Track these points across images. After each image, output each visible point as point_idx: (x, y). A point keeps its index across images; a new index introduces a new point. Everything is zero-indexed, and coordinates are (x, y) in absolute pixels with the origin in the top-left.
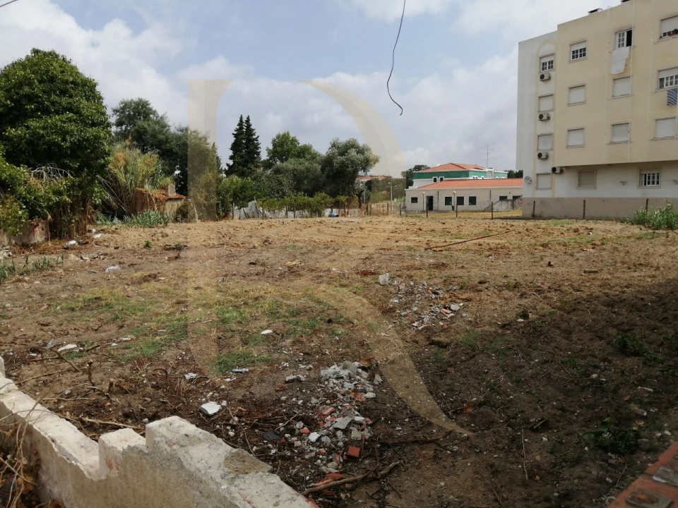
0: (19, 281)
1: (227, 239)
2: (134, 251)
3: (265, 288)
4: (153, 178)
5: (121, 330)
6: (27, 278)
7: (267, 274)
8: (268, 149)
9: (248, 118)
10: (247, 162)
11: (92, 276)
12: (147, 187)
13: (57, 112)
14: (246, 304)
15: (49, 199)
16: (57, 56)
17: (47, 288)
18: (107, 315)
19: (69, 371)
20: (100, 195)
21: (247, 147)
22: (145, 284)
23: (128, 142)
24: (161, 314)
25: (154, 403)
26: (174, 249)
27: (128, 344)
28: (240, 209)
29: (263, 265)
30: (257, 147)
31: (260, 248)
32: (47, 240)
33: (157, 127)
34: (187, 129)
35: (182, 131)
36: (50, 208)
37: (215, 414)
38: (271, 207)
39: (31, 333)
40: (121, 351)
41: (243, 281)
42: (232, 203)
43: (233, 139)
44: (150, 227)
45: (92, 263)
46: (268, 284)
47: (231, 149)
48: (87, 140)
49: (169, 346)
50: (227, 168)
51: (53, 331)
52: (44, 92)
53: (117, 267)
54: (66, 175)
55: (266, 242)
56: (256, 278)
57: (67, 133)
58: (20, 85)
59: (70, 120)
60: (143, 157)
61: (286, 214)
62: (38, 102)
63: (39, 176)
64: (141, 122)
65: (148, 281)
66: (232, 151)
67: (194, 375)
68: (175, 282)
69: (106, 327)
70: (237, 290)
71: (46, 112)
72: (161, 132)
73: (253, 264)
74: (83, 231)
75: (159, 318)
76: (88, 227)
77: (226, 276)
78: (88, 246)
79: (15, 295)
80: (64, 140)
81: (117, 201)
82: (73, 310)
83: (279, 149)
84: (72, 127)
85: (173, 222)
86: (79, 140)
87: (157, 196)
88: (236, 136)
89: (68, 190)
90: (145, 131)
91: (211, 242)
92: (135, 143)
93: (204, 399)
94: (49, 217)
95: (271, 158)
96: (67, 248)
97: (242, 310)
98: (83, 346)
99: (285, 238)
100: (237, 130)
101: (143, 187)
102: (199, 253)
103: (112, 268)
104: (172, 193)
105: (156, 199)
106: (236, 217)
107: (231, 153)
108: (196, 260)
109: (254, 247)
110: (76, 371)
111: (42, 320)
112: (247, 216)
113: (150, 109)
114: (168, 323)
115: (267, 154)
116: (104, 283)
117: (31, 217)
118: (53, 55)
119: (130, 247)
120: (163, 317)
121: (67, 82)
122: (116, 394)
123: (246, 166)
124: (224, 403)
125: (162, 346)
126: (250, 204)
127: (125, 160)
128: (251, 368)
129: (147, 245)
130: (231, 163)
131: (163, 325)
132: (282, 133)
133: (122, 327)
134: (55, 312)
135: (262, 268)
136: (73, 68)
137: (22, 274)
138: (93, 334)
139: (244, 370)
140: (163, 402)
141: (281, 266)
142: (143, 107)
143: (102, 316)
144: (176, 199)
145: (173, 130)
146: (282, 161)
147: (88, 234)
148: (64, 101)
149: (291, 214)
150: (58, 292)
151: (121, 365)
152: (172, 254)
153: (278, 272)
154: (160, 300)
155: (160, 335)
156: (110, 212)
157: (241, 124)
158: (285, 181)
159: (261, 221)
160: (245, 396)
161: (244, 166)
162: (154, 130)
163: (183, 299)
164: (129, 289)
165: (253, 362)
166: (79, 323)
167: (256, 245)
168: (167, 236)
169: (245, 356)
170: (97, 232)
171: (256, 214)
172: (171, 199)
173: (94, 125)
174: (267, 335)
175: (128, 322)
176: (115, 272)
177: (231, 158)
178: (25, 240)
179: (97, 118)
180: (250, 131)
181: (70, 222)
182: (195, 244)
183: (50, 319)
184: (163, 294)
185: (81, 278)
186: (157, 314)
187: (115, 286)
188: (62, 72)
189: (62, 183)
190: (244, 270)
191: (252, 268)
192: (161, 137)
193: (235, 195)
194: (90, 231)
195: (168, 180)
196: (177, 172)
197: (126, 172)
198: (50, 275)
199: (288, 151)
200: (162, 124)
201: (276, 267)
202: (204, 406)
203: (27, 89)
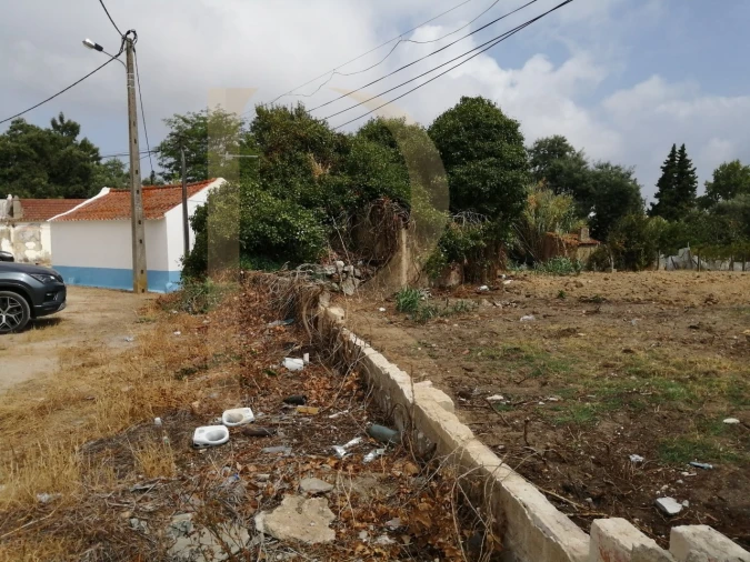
0: (440, 322)
1: (656, 293)
2: (546, 301)
3: (717, 361)
4: (564, 222)
5: (544, 388)
6: (447, 320)
7: (716, 342)
8: (707, 184)
9: (683, 147)
10: (678, 200)
11: (507, 324)
12: (558, 231)
13: (479, 158)
14: (693, 378)
15: (467, 244)
16: (483, 101)
17: (467, 332)
18: (527, 369)
19: (498, 423)
20: (513, 240)
21: (679, 182)
22: (563, 340)
23: (541, 183)
24: (587, 376)
25: (596, 481)
26: (591, 301)
27: (556, 405)
28: (666, 257)
29: (709, 330)
30: (692, 181)
31: (701, 308)
32: (461, 283)
33: (574, 165)
34: (607, 166)
35: (601, 167)
36: (467, 252)
37: (676, 514)
38: (711, 256)
39: (458, 377)
40: (549, 413)
41: (683, 348)
42: (658, 250)
43: (660, 174)
44: (561, 275)
45: (506, 310)
46: (719, 357)
47: (658, 185)
48: (506, 184)
49: (603, 416)
50: (651, 208)
51: (477, 378)
52: (469, 138)
53: (531, 317)
54: (483, 220)
55: (709, 301)
56: (702, 346)
57: (488, 177)
58: (449, 133)
59: (491, 164)
60: (556, 198)
61: (731, 265)
62: (463, 149)
63: (459, 221)
64: (556, 161)
65: (568, 336)
66: (658, 188)
67: (641, 459)
68: (598, 340)
69: (528, 382)
70: (680, 359)
71: (470, 158)
72: (578, 170)
73: (694, 327)
74: (494, 277)
75: (586, 381)
76: (499, 273)
77: (661, 339)
78: (499, 292)
79: (438, 336)
80: (484, 184)
81: (525, 246)
82: (493, 358)
83: (723, 183)
84: (492, 171)
85: (585, 270)
86: (498, 185)
87: (569, 241)
88: (664, 169)
89: (485, 235)
90: (561, 170)
91: (635, 297)
92: (548, 183)
93: (658, 492)
94: (466, 261)
95: (710, 194)
96: (479, 293)
97: (689, 386)
98: (509, 399)
99: (737, 297)
100: (667, 162)
101: (553, 231)
102: (621, 309)
103: (526, 317)
104: (585, 238)
105: (567, 244)
106: (662, 266)
107: (657, 190)
108: (619, 317)
109: (693, 306)
110: (505, 425)
111: (465, 364)
112: (676, 267)
113: (567, 146)
114: (597, 389)
115: (705, 189)
116: (521, 333)
117: (449, 261)
118: (479, 100)
119: (542, 296)
120: (591, 381)
121: (490, 126)
122: (552, 460)
123: (676, 205)
124: (686, 503)
125: (595, 414)
126: (681, 251)
127: (537, 203)
128: (716, 465)
129: (561, 295)
130: (656, 201)
131: (591, 390)
132: (728, 162)
133: (545, 384)
134: (477, 358)
135: (711, 335)
136: (498, 111)
137: (442, 316)
138: (515, 388)
139: (706, 465)
140: (607, 483)
141: (736, 334)
142: (559, 144)
143: (523, 369)
144: (590, 245)
145: (591, 166)
146: (726, 197)
147: (498, 280)
148: (487, 145)
149: (738, 266)
150: (476, 337)
151: (553, 429)
152: (590, 308)
153: (732, 343)
154: (584, 359)
155: (591, 402)
156: (518, 258)
157: (672, 155)
158: (732, 223)
159: (697, 274)
160: (711, 500)
161: (674, 205)
162: (570, 168)
163: (612, 362)
164: (547, 342)
165: (718, 457)
166: (500, 373)
167: (696, 304)
168: (582, 286)
169: (705, 447)
170: (507, 278)
171: (689, 265)
172: (583, 245)
173: (514, 167)
174: (732, 425)
175: (552, 380)
176: (529, 322)
177: (657, 196)
178: (442, 283)
179: (517, 160)
180: (684, 162)
181: (482, 267)
182: (616, 297)
183: (473, 365)
184: (586, 353)
185: (496, 325)
186: (582, 376)
187: (533, 337)
188: (487, 116)
189: (479, 227)
190: (684, 334)
191: (695, 333)
192: (577, 175)
193: (662, 241)
194: (500, 277)
195: (582, 222)
196: (592, 214)
197: (537, 214)
198: (467, 319)
199: (736, 185)
200: (578, 161)
201: (728, 335)
202: (660, 501)
203: (454, 137)
